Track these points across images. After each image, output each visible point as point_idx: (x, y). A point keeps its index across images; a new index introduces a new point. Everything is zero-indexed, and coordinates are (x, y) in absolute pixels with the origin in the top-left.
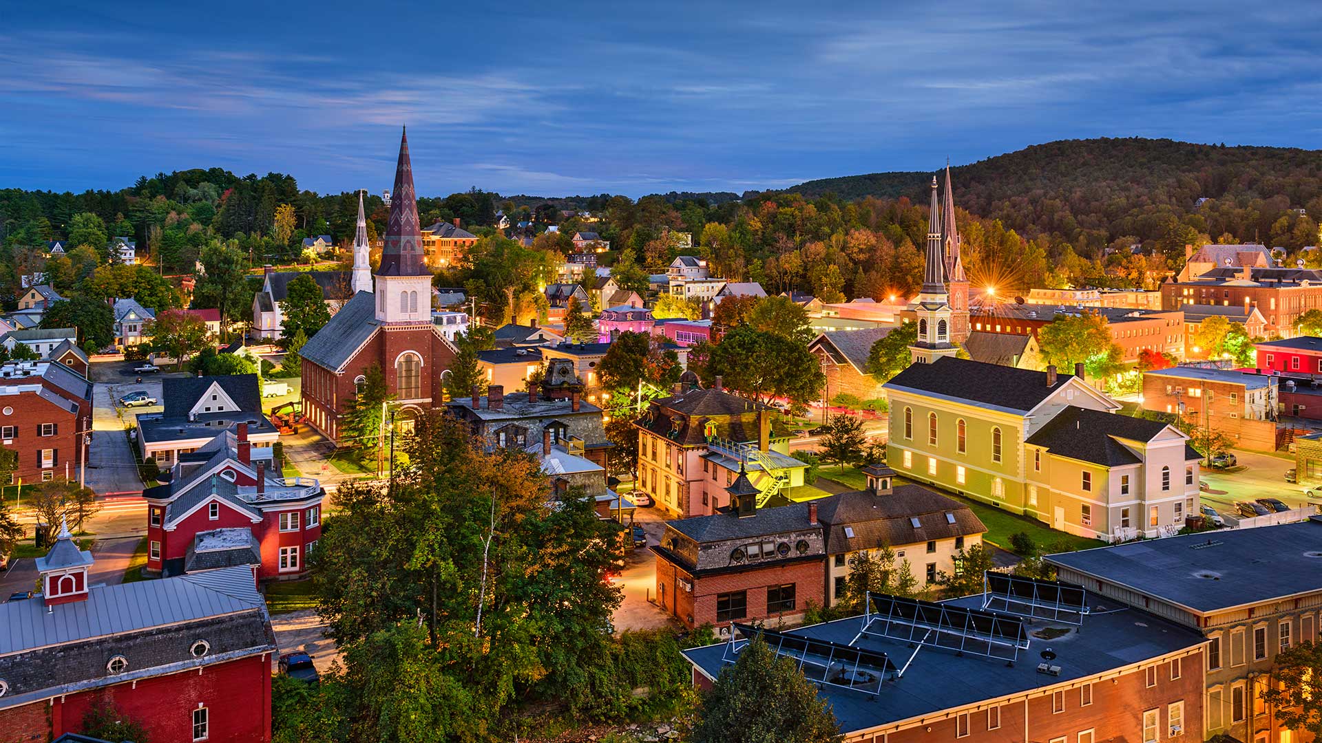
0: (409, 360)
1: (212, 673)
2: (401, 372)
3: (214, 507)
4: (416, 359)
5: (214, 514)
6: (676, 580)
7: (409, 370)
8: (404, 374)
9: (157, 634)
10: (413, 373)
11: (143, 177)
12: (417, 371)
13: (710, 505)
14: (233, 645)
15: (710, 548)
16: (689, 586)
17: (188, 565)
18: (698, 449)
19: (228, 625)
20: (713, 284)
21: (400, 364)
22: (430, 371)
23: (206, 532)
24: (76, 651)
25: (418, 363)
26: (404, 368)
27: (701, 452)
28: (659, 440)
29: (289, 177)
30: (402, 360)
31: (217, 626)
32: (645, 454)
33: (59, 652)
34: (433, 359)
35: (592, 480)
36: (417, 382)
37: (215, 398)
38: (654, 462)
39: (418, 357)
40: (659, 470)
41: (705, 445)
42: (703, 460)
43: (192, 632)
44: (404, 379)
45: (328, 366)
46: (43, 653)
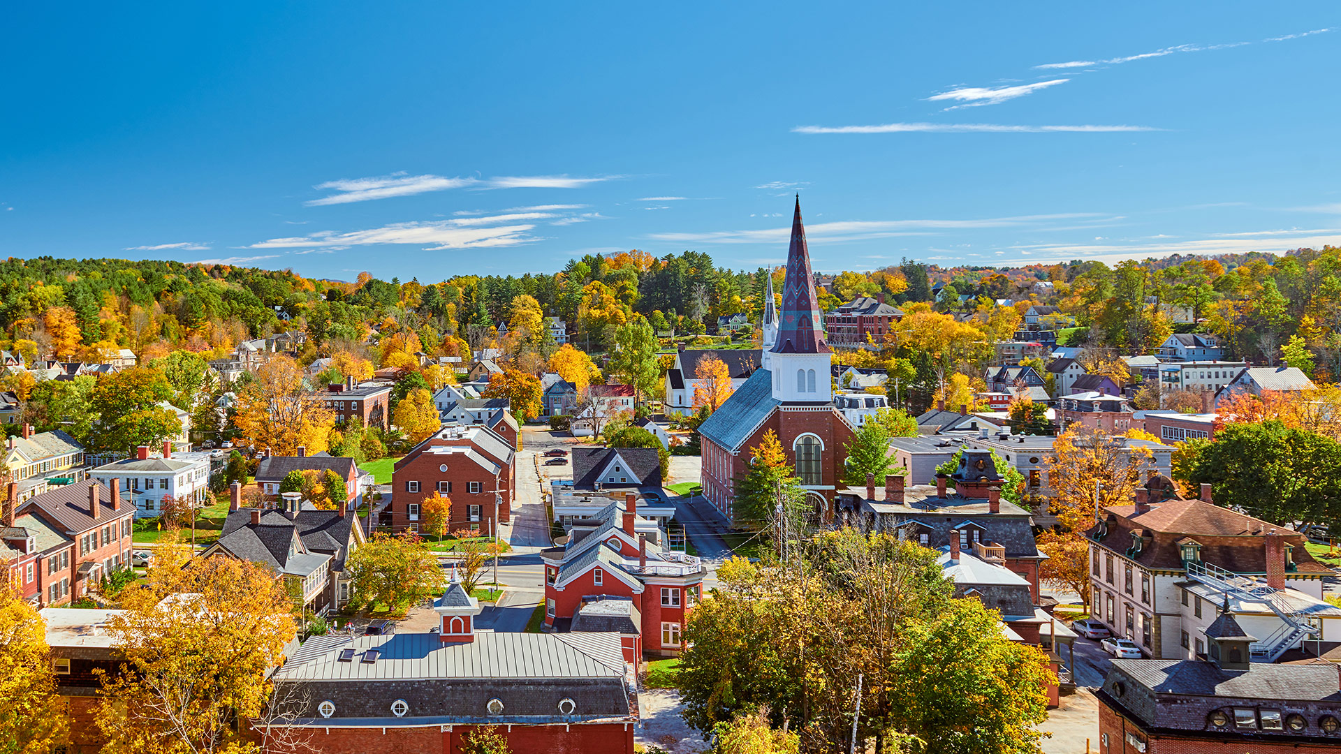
0: (808, 442)
1: (578, 732)
2: (799, 455)
3: (598, 573)
4: (816, 442)
5: (598, 579)
6: (1124, 736)
7: (808, 454)
8: (803, 457)
9: (529, 684)
10: (813, 457)
11: (572, 261)
12: (817, 456)
13: (1192, 649)
14: (597, 709)
15: (1175, 702)
16: (1144, 745)
17: (573, 625)
18: (1172, 574)
19: (594, 688)
20: (1224, 369)
21: (798, 447)
22: (832, 456)
23: (591, 596)
24: (461, 687)
25: (818, 447)
26: (803, 451)
27: (1176, 579)
28: (1116, 559)
29: (704, 256)
30: (801, 442)
31: (584, 687)
32: (1097, 572)
33: (449, 685)
34: (835, 444)
35: (1014, 596)
36: (817, 466)
37: (618, 469)
38: (1109, 585)
39: (818, 440)
40: (1117, 596)
41: (1182, 570)
42: (1180, 591)
43: (560, 689)
44: (803, 463)
45: (724, 444)
46: (436, 683)
